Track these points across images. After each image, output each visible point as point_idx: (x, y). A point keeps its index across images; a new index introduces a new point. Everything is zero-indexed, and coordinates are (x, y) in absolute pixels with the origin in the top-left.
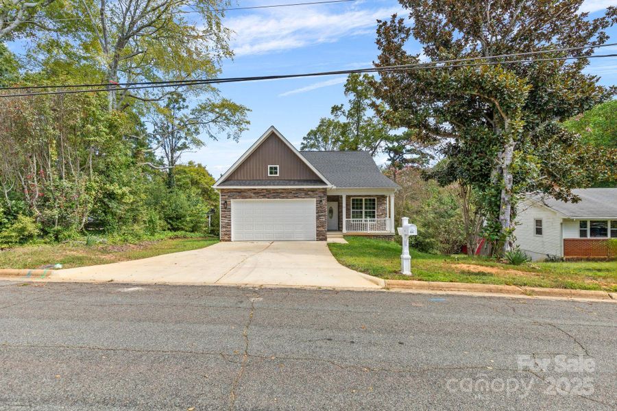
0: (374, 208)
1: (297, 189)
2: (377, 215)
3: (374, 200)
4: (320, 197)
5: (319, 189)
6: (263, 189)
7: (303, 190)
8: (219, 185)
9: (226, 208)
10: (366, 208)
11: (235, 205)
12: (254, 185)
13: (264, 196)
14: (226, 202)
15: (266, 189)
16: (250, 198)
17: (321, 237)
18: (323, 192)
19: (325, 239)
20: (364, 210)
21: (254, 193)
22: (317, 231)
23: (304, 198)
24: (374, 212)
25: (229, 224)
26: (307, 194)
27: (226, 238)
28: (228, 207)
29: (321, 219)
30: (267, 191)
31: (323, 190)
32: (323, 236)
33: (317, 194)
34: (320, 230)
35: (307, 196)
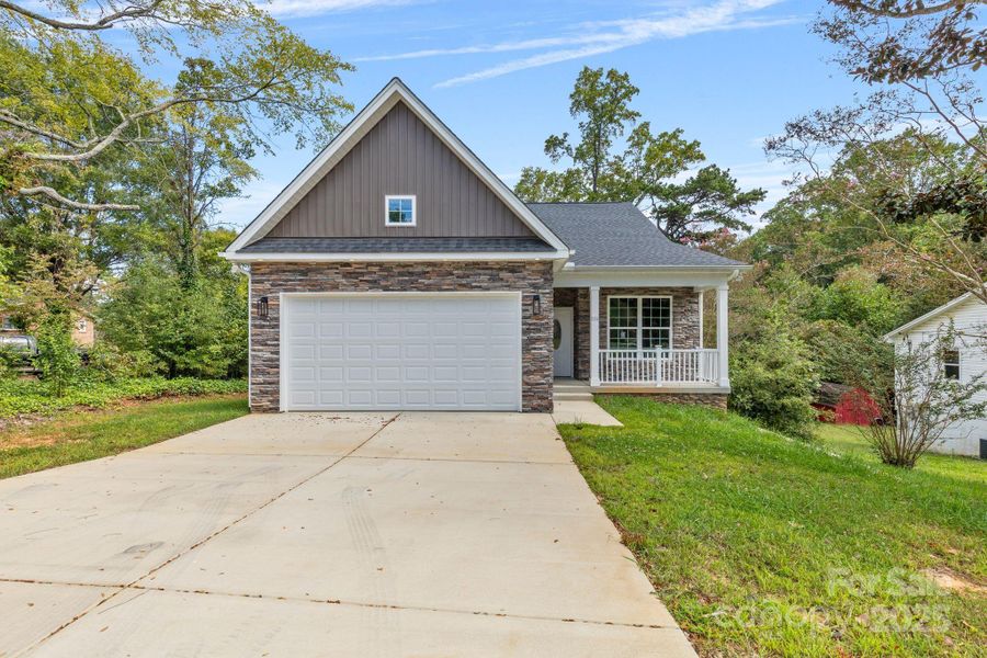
0: (666, 323)
1: (468, 265)
2: (675, 341)
3: (666, 303)
4: (535, 286)
5: (531, 263)
6: (369, 264)
7: (484, 266)
8: (244, 250)
9: (264, 317)
10: (646, 323)
11: (291, 309)
12: (342, 250)
13: (374, 284)
14: (265, 300)
15: (380, 265)
16: (335, 287)
17: (536, 401)
18: (544, 273)
19: (548, 408)
21: (346, 275)
22: (525, 383)
23: (487, 289)
24: (666, 334)
25: (274, 364)
26: (497, 276)
27: (265, 403)
28: (271, 314)
29: (535, 349)
30: (381, 270)
31: (541, 268)
32: (542, 398)
33: (524, 278)
34: (532, 381)
35: (496, 284)
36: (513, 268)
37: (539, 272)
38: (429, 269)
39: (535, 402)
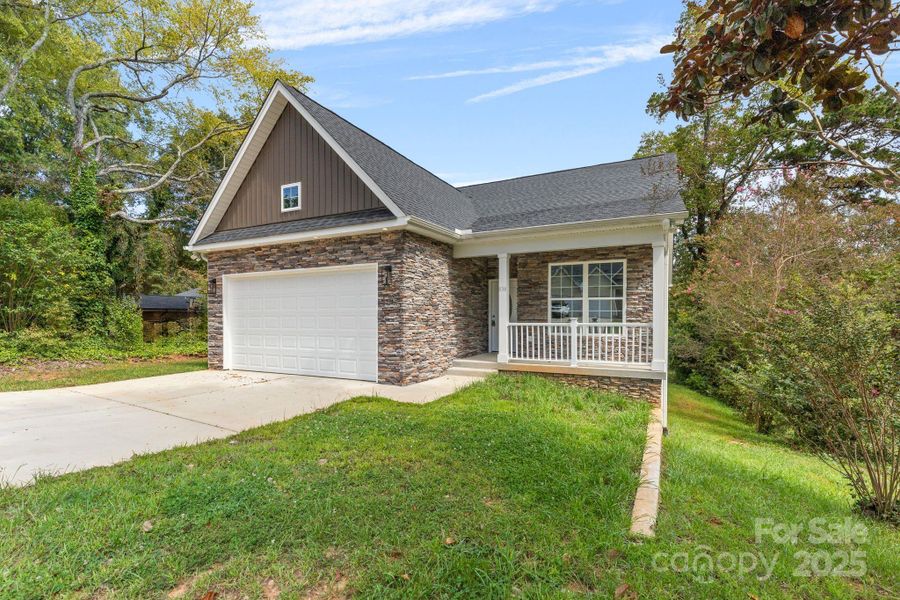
0: (619, 292)
2: (629, 313)
3: (618, 268)
4: (388, 257)
6: (271, 247)
8: (198, 243)
9: (214, 295)
10: (593, 293)
11: (229, 287)
13: (275, 265)
14: (215, 281)
15: (278, 247)
17: (389, 372)
19: (399, 380)
20: (585, 299)
21: (259, 258)
22: (380, 355)
23: (351, 263)
24: (619, 304)
25: (220, 332)
26: (357, 248)
27: (216, 361)
28: (218, 292)
29: (388, 320)
30: (279, 251)
31: (394, 237)
32: (394, 370)
33: (380, 250)
34: (386, 353)
35: (359, 257)
36: (371, 239)
37: (391, 242)
38: (309, 247)
39: (389, 374)
